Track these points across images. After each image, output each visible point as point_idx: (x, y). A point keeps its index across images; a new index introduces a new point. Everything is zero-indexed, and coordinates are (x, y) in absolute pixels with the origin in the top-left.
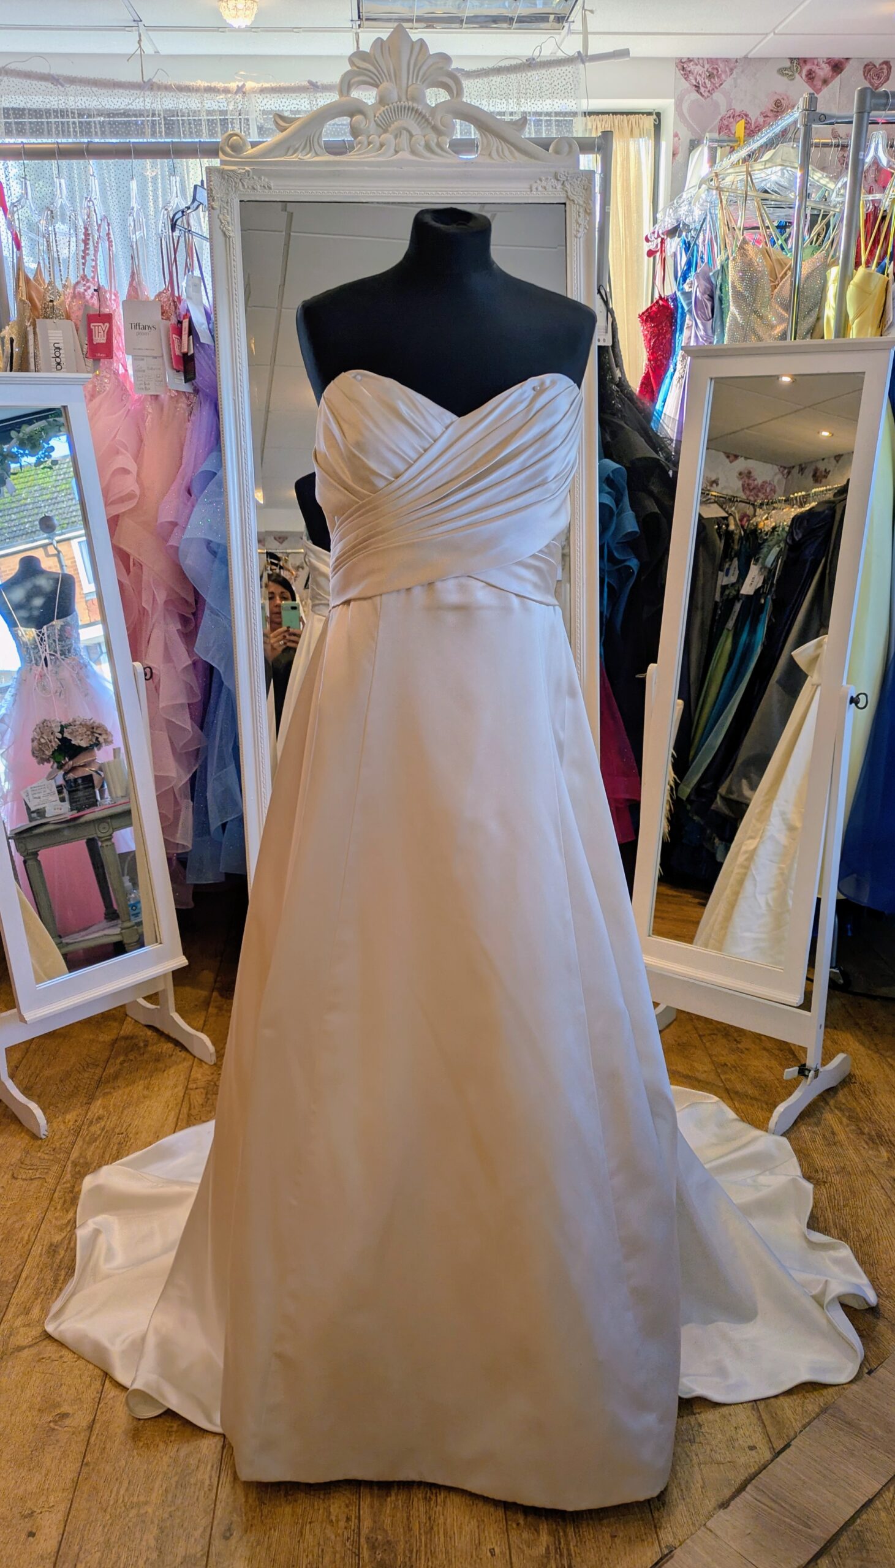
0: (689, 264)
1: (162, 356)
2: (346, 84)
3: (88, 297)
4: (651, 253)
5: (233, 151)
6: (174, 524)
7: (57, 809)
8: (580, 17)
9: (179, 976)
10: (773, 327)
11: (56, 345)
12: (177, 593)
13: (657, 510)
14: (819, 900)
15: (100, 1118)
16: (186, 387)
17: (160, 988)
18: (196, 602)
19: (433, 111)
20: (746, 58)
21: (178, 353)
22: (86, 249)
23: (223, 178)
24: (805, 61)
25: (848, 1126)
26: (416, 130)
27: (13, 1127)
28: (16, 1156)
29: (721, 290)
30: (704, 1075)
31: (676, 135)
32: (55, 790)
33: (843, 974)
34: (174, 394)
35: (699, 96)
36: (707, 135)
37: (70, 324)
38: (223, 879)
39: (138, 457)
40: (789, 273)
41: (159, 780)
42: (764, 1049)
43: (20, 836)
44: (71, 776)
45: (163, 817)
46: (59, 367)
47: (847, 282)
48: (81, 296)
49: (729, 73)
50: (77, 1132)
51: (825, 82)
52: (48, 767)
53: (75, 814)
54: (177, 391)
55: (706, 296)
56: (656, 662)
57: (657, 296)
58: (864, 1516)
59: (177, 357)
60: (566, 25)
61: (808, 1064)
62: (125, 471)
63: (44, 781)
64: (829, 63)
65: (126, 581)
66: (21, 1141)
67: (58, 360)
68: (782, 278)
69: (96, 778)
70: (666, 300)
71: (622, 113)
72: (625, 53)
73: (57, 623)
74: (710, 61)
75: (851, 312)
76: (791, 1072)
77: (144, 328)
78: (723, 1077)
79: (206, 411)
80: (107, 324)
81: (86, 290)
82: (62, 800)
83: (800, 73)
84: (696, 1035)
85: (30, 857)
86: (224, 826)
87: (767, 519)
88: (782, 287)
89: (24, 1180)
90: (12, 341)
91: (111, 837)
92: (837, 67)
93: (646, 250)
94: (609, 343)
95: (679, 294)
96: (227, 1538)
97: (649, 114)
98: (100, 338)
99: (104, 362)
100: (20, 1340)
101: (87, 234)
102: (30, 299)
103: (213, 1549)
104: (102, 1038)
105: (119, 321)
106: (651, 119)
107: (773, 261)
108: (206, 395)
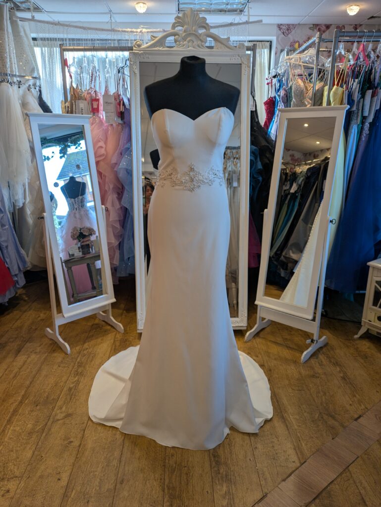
0: (280, 86)
1: (114, 112)
2: (174, 26)
3: (92, 94)
4: (268, 84)
5: (138, 46)
6: (116, 164)
7: (78, 254)
8: (247, 11)
9: (113, 304)
10: (306, 105)
11: (82, 107)
12: (116, 185)
13: (268, 162)
14: (318, 287)
15: (87, 349)
16: (121, 122)
17: (107, 308)
18: (122, 188)
19: (201, 34)
20: (299, 24)
21: (119, 111)
22: (92, 79)
23: (134, 55)
24: (317, 25)
25: (326, 360)
26: (195, 40)
27: (59, 351)
28: (60, 360)
29: (290, 94)
30: (280, 342)
31: (276, 48)
32: (77, 248)
33: (325, 311)
34: (117, 124)
35: (284, 36)
36: (286, 48)
37: (86, 102)
38: (128, 275)
39: (106, 143)
40: (312, 89)
41: (109, 244)
42: (299, 334)
43: (66, 262)
44: (83, 244)
45: (110, 256)
46: (82, 113)
47: (331, 91)
48: (90, 93)
49: (293, 29)
50: (79, 353)
51: (324, 32)
52: (75, 241)
53: (83, 256)
54: (119, 123)
55: (285, 96)
56: (267, 208)
57: (269, 97)
58: (331, 486)
59: (119, 113)
60: (243, 13)
61: (314, 339)
62: (101, 147)
63: (74, 246)
64: (325, 26)
65: (101, 181)
66: (62, 355)
67: (82, 111)
68: (310, 90)
69: (90, 245)
70: (272, 98)
71: (260, 41)
72: (261, 21)
73: (80, 197)
74: (288, 25)
75: (332, 100)
76: (309, 341)
77: (109, 103)
78: (286, 343)
79: (127, 129)
80: (98, 102)
82: (80, 251)
83: (316, 29)
84: (278, 329)
85: (69, 269)
86: (129, 258)
87: (299, 169)
88: (309, 93)
89: (62, 367)
90: (68, 107)
91: (94, 263)
92: (328, 27)
93: (266, 83)
94: (254, 110)
95: (276, 95)
96: (121, 484)
97: (268, 41)
98: (95, 106)
99: (96, 114)
100: (58, 417)
101: (92, 74)
102: (74, 94)
103: (117, 487)
104: (88, 324)
105: (101, 101)
106: (269, 43)
107: (307, 85)
108: (127, 124)
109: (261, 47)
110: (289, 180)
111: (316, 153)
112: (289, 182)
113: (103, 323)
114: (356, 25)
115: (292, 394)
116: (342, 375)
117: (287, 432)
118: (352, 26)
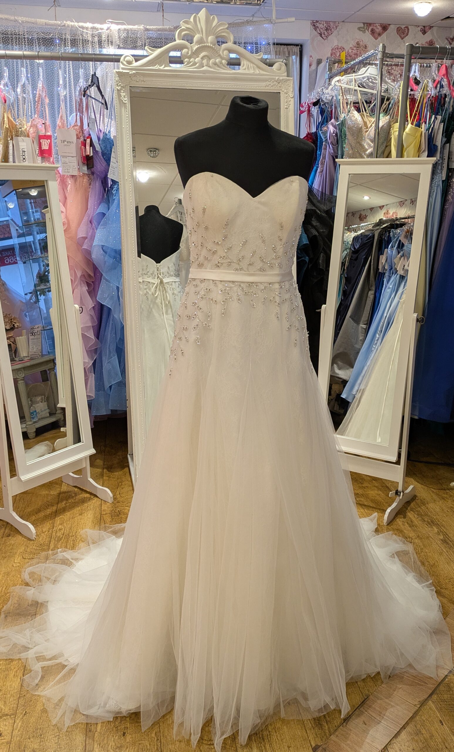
1: (77, 156)
3: (39, 127)
4: (302, 112)
5: (127, 63)
6: (84, 239)
9: (91, 457)
10: (367, 150)
11: (23, 150)
12: (87, 272)
15: (60, 529)
16: (88, 172)
17: (83, 465)
20: (343, 21)
21: (84, 155)
22: (38, 104)
24: (370, 24)
25: (417, 518)
26: (212, 56)
27: (17, 535)
28: (22, 548)
29: (341, 132)
31: (311, 57)
34: (82, 174)
35: (321, 38)
37: (30, 140)
42: (375, 486)
46: (24, 160)
47: (403, 131)
48: (36, 126)
49: (335, 29)
50: (51, 536)
51: (380, 35)
54: (84, 173)
55: (334, 134)
56: (326, 304)
57: (307, 133)
59: (83, 157)
60: (263, 4)
61: (399, 489)
64: (381, 26)
66: (24, 542)
67: (24, 157)
68: (370, 127)
70: (312, 135)
71: (284, 44)
74: (327, 22)
76: (391, 494)
77: (68, 142)
80: (49, 140)
81: (38, 123)
83: (368, 30)
86: (110, 387)
92: (385, 27)
97: (297, 45)
98: (45, 147)
99: (47, 158)
101: (39, 96)
104: (52, 493)
106: (298, 47)
107: (366, 119)
108: (98, 175)
109: (287, 53)
111: (363, 213)
113: (76, 489)
114: (424, 27)
116: (442, 537)
118: (419, 29)
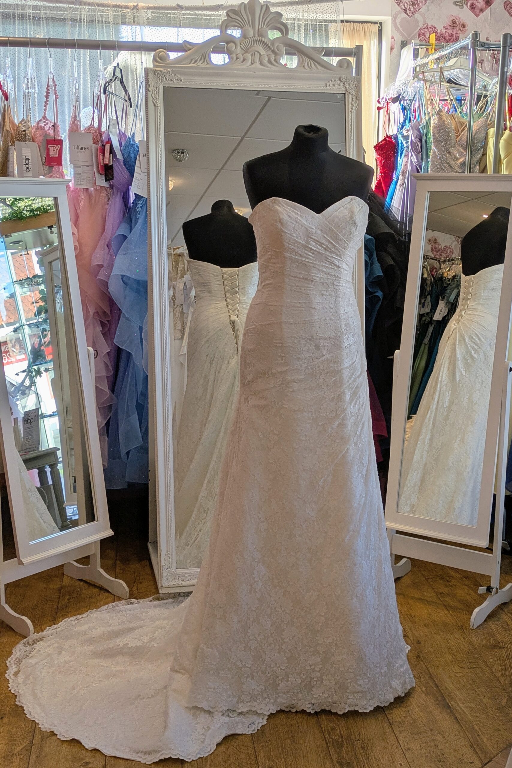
0: (405, 118)
1: (92, 165)
2: (223, 27)
3: (46, 129)
4: (379, 108)
5: (161, 60)
6: (101, 266)
9: (104, 542)
10: (457, 159)
11: (27, 157)
12: (102, 309)
13: (393, 263)
14: (495, 495)
16: (105, 184)
17: (92, 551)
19: (273, 42)
21: (102, 164)
22: (46, 102)
23: (155, 74)
26: (263, 52)
29: (426, 136)
30: (431, 599)
31: (393, 38)
33: (510, 544)
34: (98, 188)
35: (406, 16)
36: (413, 41)
37: (35, 145)
38: (125, 487)
40: (466, 129)
46: (28, 170)
47: (500, 137)
48: (42, 128)
49: (424, 3)
51: (482, 10)
54: (100, 186)
55: (418, 139)
56: (399, 349)
57: (385, 135)
59: (102, 166)
61: (491, 586)
67: (27, 166)
68: (462, 131)
70: (391, 138)
75: (502, 154)
76: (482, 590)
77: (82, 149)
78: (442, 599)
80: (59, 146)
81: (45, 125)
83: (467, 5)
84: (424, 579)
86: (128, 453)
87: (449, 270)
88: (461, 137)
92: (488, 2)
95: (399, 135)
97: (375, 23)
98: (54, 154)
99: (55, 168)
104: (51, 586)
105: (66, 145)
106: (377, 25)
107: (456, 121)
108: (118, 189)
109: (362, 33)
110: (430, 294)
112: (429, 298)
113: (82, 583)
115: (461, 675)
117: (457, 726)
